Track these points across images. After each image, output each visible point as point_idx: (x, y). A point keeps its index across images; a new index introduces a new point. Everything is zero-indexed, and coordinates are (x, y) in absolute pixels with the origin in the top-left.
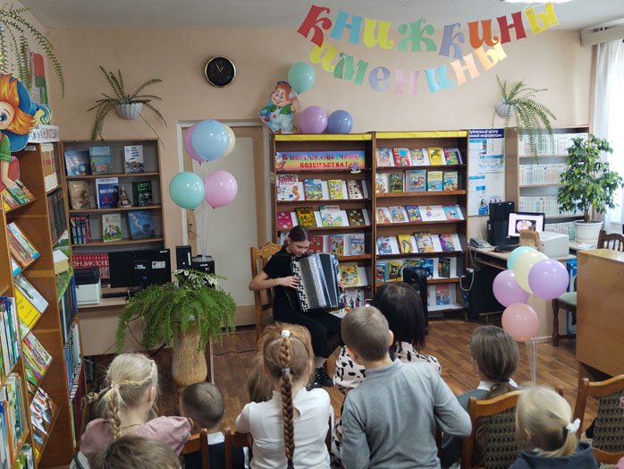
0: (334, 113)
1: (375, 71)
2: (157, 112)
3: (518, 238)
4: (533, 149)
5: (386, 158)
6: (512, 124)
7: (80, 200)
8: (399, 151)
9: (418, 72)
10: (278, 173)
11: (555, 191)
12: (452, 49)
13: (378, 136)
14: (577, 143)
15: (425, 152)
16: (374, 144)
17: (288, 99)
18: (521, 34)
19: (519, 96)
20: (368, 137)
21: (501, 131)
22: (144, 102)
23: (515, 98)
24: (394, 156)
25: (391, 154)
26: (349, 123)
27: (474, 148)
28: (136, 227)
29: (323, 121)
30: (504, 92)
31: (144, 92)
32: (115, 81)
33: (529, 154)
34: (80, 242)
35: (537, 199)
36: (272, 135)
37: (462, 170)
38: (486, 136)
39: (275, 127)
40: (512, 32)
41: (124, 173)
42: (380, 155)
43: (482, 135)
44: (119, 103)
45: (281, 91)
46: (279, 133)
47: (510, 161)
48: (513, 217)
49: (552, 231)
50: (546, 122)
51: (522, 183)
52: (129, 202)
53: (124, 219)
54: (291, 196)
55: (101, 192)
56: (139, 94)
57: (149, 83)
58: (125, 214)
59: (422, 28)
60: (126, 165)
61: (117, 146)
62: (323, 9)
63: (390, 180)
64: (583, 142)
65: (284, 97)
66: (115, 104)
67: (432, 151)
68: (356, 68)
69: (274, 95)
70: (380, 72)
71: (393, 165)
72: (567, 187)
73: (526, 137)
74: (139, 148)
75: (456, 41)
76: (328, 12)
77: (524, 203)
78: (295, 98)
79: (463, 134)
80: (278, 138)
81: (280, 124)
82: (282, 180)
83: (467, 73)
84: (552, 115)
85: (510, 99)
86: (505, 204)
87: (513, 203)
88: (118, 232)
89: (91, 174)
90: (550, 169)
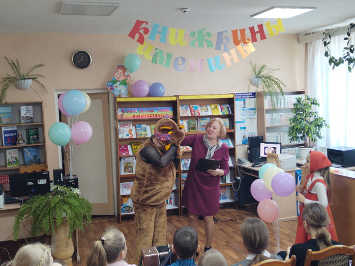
0: (153, 84)
1: (177, 59)
2: (42, 85)
3: (266, 158)
4: (273, 105)
5: (185, 111)
6: (260, 90)
8: (193, 106)
9: (203, 60)
10: (119, 121)
11: (287, 129)
12: (222, 46)
13: (180, 98)
14: (299, 100)
15: (209, 107)
16: (178, 103)
18: (263, 37)
19: (264, 73)
20: (174, 99)
21: (254, 94)
22: (33, 79)
23: (262, 74)
24: (191, 110)
25: (188, 108)
26: (163, 90)
27: (238, 104)
28: (28, 157)
29: (146, 89)
30: (255, 71)
31: (33, 72)
32: (14, 66)
33: (271, 108)
35: (276, 134)
36: (115, 98)
37: (231, 117)
38: (245, 97)
39: (117, 93)
40: (258, 36)
41: (20, 123)
42: (182, 109)
43: (243, 96)
44: (17, 79)
45: (120, 71)
46: (120, 96)
47: (260, 111)
48: (262, 145)
49: (286, 153)
50: (280, 88)
51: (268, 124)
52: (24, 142)
53: (21, 153)
54: (128, 135)
55: (6, 135)
56: (30, 74)
57: (36, 67)
58: (21, 149)
59: (204, 33)
60: (22, 118)
61: (16, 107)
62: (144, 22)
63: (189, 124)
64: (302, 100)
65: (122, 74)
66: (15, 81)
67: (213, 107)
68: (165, 58)
70: (180, 60)
71: (190, 115)
72: (294, 127)
73: (268, 97)
74: (30, 107)
75: (224, 41)
76: (147, 23)
77: (269, 137)
78: (129, 75)
79: (231, 96)
80: (119, 100)
81: (120, 91)
82: (122, 126)
83: (232, 60)
84: (283, 84)
85: (259, 75)
86: (257, 138)
87: (262, 137)
88: (17, 161)
90: (284, 116)
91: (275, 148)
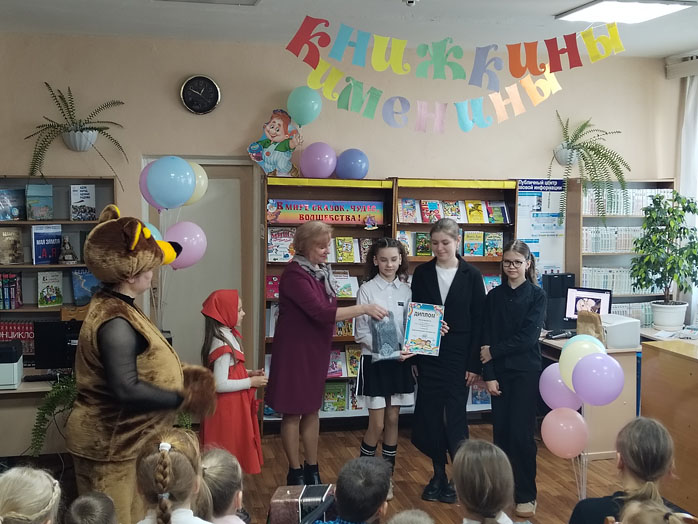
0: (345, 152)
1: (391, 102)
2: (117, 143)
3: (575, 321)
4: (600, 207)
5: (410, 212)
6: (574, 174)
7: (10, 252)
8: (428, 203)
9: (446, 105)
10: (269, 226)
11: (628, 262)
12: (485, 78)
13: (401, 183)
14: (657, 201)
15: (461, 206)
16: (395, 193)
17: (286, 133)
18: (575, 62)
19: (585, 139)
20: (388, 185)
21: (560, 183)
22: (100, 130)
23: (580, 141)
24: (422, 209)
25: (417, 206)
26: (364, 166)
27: (525, 203)
28: (81, 290)
29: (330, 162)
30: (565, 133)
31: (101, 117)
32: (64, 101)
33: (595, 214)
34: (7, 307)
35: (605, 271)
36: (264, 178)
37: (508, 230)
38: (541, 188)
39: (268, 168)
40: (564, 59)
41: (69, 220)
42: (403, 207)
43: (536, 186)
44: (67, 130)
45: (278, 121)
46: (274, 174)
47: (572, 220)
48: (572, 294)
49: (624, 313)
50: (619, 173)
51: (587, 248)
52: (74, 258)
53: (67, 279)
54: (286, 256)
55: (38, 243)
56: (94, 119)
57: (107, 105)
58: (68, 272)
59: (448, 49)
60: (72, 210)
61: (62, 185)
62: (320, 21)
63: (416, 241)
64: (663, 201)
65: (281, 128)
66: (61, 131)
67: (470, 205)
68: (366, 98)
69: (268, 127)
70: (397, 103)
71: (419, 221)
72: (643, 258)
73: (591, 192)
74: (91, 188)
75: (491, 67)
76: (327, 24)
77: (589, 276)
78: (296, 132)
79: (511, 185)
80: (272, 181)
81: (275, 164)
82: (275, 236)
83: (509, 108)
84: (625, 165)
85: (573, 142)
86: (562, 277)
87: (573, 275)
88: (59, 296)
89: (26, 219)
90: (623, 233)
91: (598, 302)
